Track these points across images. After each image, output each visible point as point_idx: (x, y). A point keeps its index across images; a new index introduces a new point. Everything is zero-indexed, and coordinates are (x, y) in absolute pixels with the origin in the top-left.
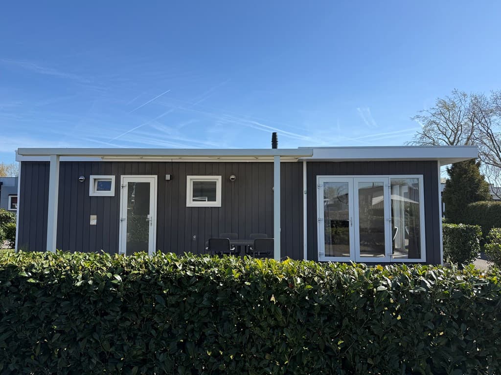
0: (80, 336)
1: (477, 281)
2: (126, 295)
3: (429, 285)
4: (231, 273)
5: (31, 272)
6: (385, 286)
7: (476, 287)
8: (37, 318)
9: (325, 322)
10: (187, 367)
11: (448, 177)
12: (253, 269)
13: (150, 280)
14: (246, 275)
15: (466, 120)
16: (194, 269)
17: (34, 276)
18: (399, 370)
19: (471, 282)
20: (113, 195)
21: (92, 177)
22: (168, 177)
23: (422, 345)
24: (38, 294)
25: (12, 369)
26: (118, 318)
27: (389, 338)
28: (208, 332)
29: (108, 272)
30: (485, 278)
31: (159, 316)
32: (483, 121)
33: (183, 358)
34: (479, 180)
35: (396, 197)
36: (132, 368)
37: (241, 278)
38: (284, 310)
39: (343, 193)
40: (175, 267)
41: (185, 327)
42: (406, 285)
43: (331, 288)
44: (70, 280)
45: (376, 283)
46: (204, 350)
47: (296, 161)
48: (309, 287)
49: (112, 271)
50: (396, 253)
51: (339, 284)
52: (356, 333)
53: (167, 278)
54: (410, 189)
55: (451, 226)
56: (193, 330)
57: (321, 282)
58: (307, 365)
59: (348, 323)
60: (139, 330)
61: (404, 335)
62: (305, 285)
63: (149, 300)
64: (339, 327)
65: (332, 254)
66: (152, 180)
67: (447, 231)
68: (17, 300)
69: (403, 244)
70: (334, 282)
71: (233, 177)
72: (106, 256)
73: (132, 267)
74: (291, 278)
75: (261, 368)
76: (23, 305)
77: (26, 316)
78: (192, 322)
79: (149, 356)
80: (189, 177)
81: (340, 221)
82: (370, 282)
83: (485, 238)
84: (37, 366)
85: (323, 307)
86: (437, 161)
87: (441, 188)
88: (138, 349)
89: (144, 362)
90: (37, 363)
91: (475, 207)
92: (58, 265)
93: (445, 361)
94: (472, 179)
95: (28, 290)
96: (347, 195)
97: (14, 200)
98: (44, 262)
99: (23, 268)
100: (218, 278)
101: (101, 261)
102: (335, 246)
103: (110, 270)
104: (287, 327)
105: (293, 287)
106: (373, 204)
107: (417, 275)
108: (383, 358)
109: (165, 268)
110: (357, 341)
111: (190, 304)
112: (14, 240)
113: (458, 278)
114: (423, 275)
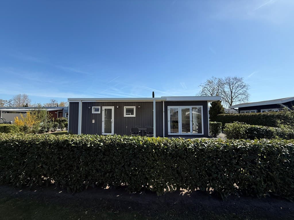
0: (89, 163)
1: (222, 144)
2: (105, 149)
3: (206, 146)
4: (139, 142)
5: (73, 142)
6: (191, 146)
7: (222, 146)
8: (75, 157)
9: (171, 158)
10: (125, 174)
11: (211, 106)
12: (147, 141)
13: (112, 145)
14: (145, 143)
15: (216, 87)
16: (127, 141)
17: (74, 143)
18: (196, 174)
19: (220, 145)
20: (100, 113)
21: (93, 107)
22: (118, 107)
23: (204, 166)
24: (75, 149)
25: (67, 174)
26: (102, 157)
27: (193, 164)
28: (132, 162)
29: (98, 142)
30: (224, 143)
31: (116, 156)
32: (222, 87)
33: (124, 170)
34: (221, 107)
35: (194, 112)
36: (107, 173)
37: (143, 144)
38: (157, 154)
39: (176, 111)
40: (121, 140)
41: (124, 160)
42: (198, 146)
43: (173, 147)
44: (86, 145)
45: (188, 145)
46: (131, 168)
47: (161, 101)
48: (166, 147)
49: (100, 141)
50: (194, 132)
51: (176, 145)
52: (181, 162)
53: (118, 144)
54: (198, 110)
55: (212, 123)
56: (127, 161)
57: (170, 145)
58: (165, 173)
59: (179, 159)
60: (109, 161)
61: (198, 162)
62: (165, 146)
63: (112, 151)
64: (176, 160)
65: (173, 132)
66: (113, 108)
67: (211, 124)
68: (68, 151)
69: (196, 128)
70: (174, 145)
71: (139, 107)
72: (98, 136)
73: (106, 140)
74: (160, 144)
75: (150, 174)
76: (70, 153)
77: (71, 156)
78: (127, 159)
79: (112, 170)
80: (124, 107)
81: (175, 121)
82: (186, 145)
83: (223, 126)
84: (75, 173)
85: (170, 154)
86: (207, 101)
87: (209, 110)
88: (109, 168)
89: (111, 172)
90: (75, 172)
91: (219, 116)
92: (82, 140)
93: (211, 171)
94: (219, 106)
95: (72, 148)
96: (178, 112)
97: (67, 114)
98: (77, 138)
99: (70, 141)
100: (135, 144)
101: (96, 138)
102: (174, 129)
103: (99, 141)
104: (158, 160)
105: (160, 147)
106: (186, 114)
107: (202, 142)
108: (191, 170)
109: (117, 140)
110: (182, 165)
111: (126, 153)
112: (67, 128)
113: (216, 143)
114: (204, 142)
